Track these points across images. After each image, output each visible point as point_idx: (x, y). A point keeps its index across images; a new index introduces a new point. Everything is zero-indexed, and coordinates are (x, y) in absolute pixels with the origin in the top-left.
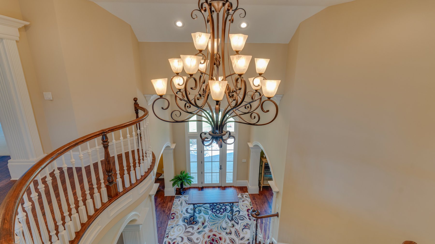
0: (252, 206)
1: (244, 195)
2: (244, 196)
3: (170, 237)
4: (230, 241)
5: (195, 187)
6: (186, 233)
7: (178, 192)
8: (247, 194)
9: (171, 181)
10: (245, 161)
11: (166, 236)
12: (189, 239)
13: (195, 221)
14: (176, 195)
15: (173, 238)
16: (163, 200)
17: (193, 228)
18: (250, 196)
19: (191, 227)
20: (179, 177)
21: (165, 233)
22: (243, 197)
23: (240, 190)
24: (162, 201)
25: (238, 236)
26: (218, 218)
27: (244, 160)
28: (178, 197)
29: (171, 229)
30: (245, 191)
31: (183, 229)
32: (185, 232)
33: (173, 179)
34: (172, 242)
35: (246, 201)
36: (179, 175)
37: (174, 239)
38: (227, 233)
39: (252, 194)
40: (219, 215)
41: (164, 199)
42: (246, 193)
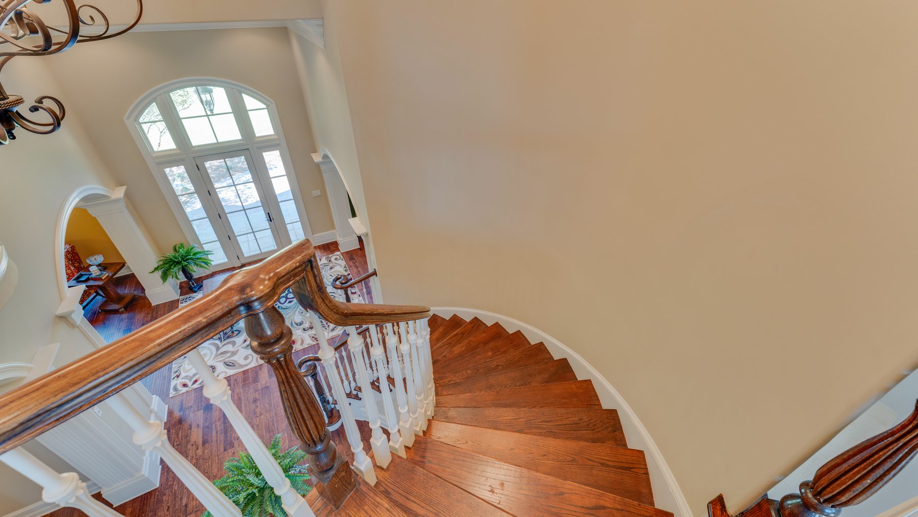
0: (349, 272)
1: (333, 257)
2: (333, 259)
3: (183, 375)
4: (312, 340)
5: (225, 270)
6: (219, 357)
7: (184, 290)
8: (338, 253)
9: (153, 272)
10: (319, 194)
11: (173, 375)
12: (228, 363)
13: (236, 331)
14: (181, 297)
15: (191, 374)
16: (150, 315)
17: (234, 343)
18: (344, 255)
19: (228, 343)
20: (171, 259)
21: (171, 372)
22: (330, 261)
23: (323, 251)
24: (150, 317)
25: (327, 327)
26: (285, 310)
27: (317, 193)
28: (186, 299)
29: (183, 362)
30: (334, 251)
31: (212, 353)
32: (217, 356)
33: (158, 267)
34: (190, 381)
35: (336, 266)
36: (170, 254)
37: (194, 375)
38: (304, 330)
39: (347, 252)
40: (286, 304)
41: (153, 312)
42: (335, 254)
